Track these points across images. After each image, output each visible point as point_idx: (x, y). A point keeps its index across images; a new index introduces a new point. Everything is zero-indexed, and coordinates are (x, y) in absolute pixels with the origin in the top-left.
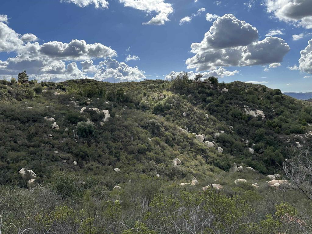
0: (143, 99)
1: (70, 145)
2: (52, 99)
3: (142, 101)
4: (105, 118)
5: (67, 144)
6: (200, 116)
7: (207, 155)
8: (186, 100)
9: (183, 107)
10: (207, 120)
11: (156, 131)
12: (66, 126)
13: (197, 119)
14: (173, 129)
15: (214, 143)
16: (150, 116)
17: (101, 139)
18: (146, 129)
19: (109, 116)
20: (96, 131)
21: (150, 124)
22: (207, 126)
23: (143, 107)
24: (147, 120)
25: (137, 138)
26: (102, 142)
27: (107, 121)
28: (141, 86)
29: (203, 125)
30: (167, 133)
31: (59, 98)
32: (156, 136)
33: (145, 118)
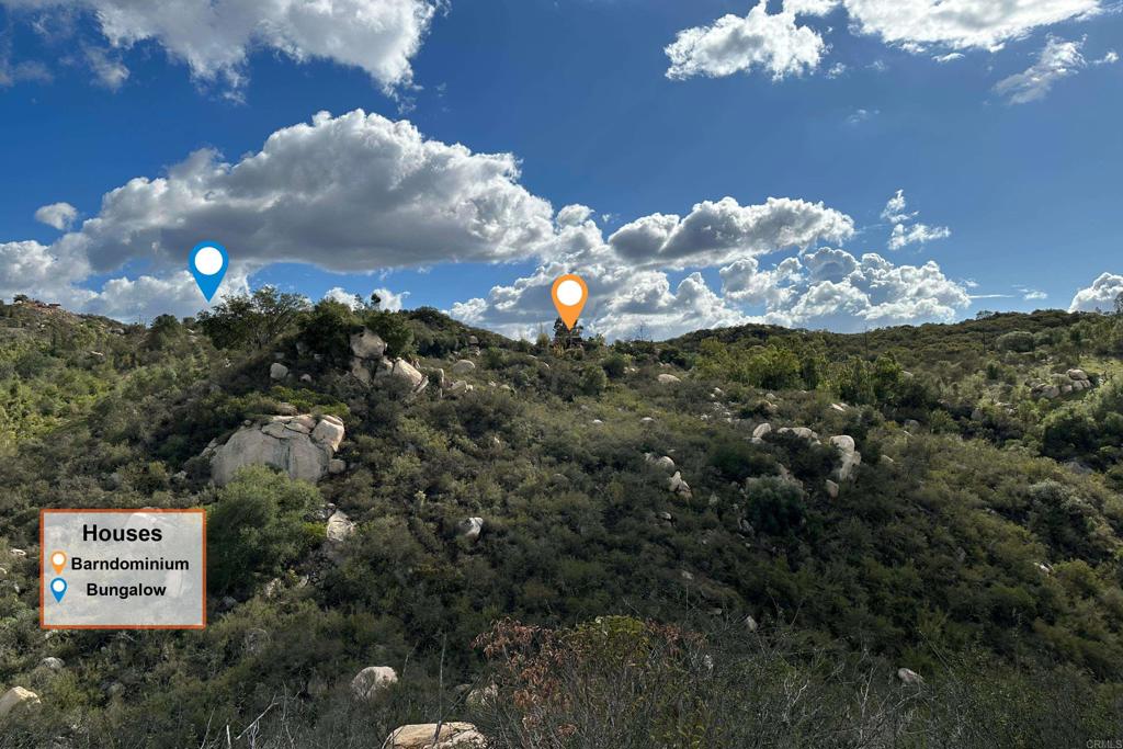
0: (987, 392)
1: (728, 555)
2: (655, 397)
3: (983, 403)
4: (844, 465)
5: (719, 550)
11: (1069, 532)
12: (710, 487)
16: (1032, 464)
17: (834, 544)
18: (1019, 522)
19: (857, 461)
20: (813, 512)
21: (1037, 502)
23: (989, 425)
24: (1019, 482)
25: (984, 554)
26: (838, 560)
27: (851, 477)
28: (967, 341)
31: (676, 392)
32: (1070, 553)
33: (1010, 473)
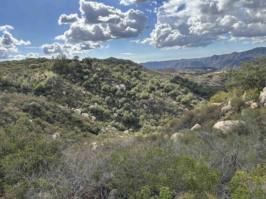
0: (24, 81)
3: (23, 84)
6: (77, 93)
7: (82, 124)
8: (65, 80)
9: (63, 87)
10: (84, 95)
11: (37, 112)
13: (76, 96)
14: (53, 108)
15: (89, 114)
16: (31, 99)
18: (27, 112)
21: (31, 107)
22: (83, 101)
23: (25, 89)
28: (22, 66)
29: (81, 101)
30: (48, 113)
32: (37, 116)
33: (26, 101)
